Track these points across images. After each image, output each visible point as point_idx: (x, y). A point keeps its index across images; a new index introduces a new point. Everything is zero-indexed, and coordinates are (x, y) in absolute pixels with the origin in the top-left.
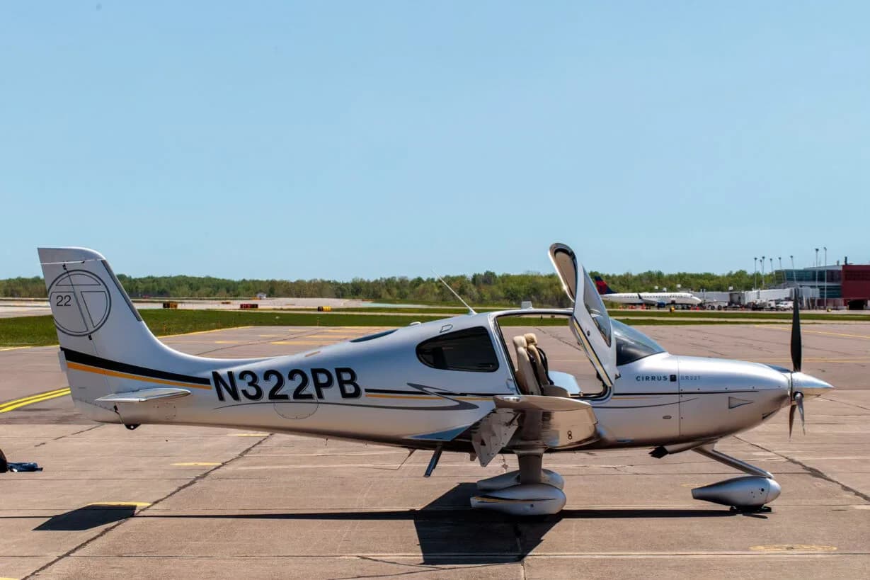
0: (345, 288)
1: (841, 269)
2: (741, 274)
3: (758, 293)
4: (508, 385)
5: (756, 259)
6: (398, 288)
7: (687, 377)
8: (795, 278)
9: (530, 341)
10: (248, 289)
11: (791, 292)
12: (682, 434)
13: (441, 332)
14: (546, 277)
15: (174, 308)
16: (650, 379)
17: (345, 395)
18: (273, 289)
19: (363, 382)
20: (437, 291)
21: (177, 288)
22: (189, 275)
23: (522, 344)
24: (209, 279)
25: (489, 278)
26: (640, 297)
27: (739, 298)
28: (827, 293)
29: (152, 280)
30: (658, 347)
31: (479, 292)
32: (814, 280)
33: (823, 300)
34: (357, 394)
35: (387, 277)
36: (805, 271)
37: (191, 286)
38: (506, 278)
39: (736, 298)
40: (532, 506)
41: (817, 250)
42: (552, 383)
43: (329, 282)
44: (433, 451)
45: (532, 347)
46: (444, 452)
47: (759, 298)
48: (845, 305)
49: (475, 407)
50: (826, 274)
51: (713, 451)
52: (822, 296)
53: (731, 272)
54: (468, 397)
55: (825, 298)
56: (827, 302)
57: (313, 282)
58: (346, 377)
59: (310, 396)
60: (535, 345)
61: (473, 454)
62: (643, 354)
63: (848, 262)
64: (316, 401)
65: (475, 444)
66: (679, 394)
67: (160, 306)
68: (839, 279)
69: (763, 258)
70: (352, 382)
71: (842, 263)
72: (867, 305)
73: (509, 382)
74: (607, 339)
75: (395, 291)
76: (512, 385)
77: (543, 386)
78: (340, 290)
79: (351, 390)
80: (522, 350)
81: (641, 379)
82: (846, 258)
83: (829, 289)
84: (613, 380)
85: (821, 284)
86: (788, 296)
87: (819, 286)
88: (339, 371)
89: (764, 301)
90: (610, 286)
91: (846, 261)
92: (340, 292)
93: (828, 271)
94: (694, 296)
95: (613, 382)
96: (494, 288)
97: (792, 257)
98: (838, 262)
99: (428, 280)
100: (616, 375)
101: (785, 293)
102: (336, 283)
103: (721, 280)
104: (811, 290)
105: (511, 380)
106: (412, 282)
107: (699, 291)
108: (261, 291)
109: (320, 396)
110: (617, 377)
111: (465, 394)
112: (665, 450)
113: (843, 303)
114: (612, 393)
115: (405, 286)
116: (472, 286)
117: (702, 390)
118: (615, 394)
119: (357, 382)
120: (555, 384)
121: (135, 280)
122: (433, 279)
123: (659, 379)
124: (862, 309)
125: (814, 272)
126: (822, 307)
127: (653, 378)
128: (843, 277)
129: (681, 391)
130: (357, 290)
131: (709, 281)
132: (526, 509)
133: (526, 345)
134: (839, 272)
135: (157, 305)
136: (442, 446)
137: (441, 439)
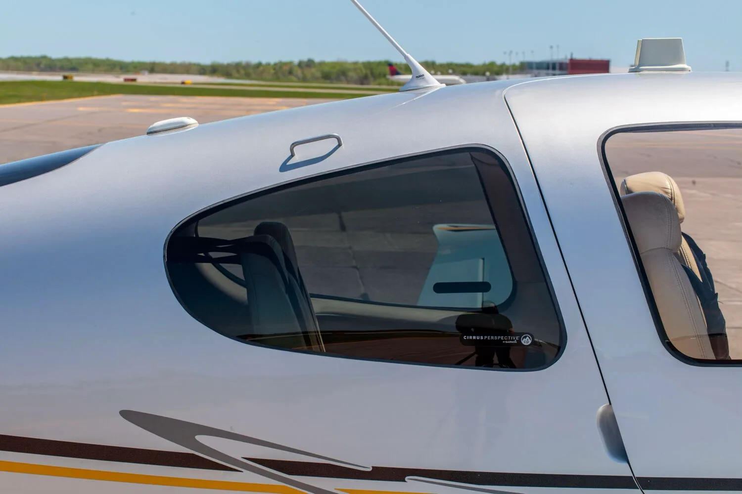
1: (568, 61)
2: (492, 64)
6: (244, 69)
8: (534, 67)
10: (135, 68)
15: (70, 80)
18: (153, 68)
25: (310, 64)
31: (303, 73)
32: (548, 68)
36: (542, 63)
37: (94, 64)
38: (322, 64)
41: (551, 47)
50: (558, 65)
63: (574, 57)
67: (61, 78)
68: (565, 70)
71: (569, 57)
78: (202, 70)
82: (572, 54)
90: (399, 70)
91: (572, 57)
93: (559, 63)
94: (461, 79)
96: (313, 70)
98: (566, 57)
99: (266, 64)
107: (466, 75)
116: (298, 69)
125: (548, 64)
128: (570, 67)
130: (214, 70)
134: (566, 64)
135: (58, 78)
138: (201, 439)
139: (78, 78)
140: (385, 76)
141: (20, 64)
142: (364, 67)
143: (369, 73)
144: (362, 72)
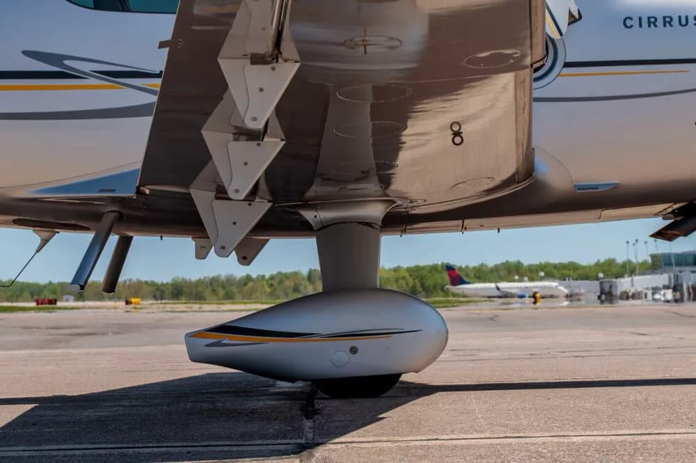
0: (163, 288)
2: (611, 263)
3: (632, 281)
5: (628, 242)
6: (224, 287)
8: (673, 263)
11: (670, 279)
14: (390, 270)
16: (660, 22)
20: (268, 289)
26: (498, 289)
27: (611, 287)
35: (211, 276)
39: (607, 287)
43: (146, 282)
47: (632, 286)
53: (599, 260)
57: (128, 283)
61: (203, 242)
65: (201, 197)
69: (637, 241)
75: (221, 292)
78: (158, 291)
81: (635, 23)
84: (563, 21)
86: (666, 283)
89: (639, 290)
90: (464, 277)
92: (158, 294)
94: (560, 285)
95: (564, 31)
99: (258, 278)
100: (571, 15)
101: (662, 279)
102: (153, 284)
103: (587, 270)
104: (691, 276)
106: (240, 280)
107: (564, 280)
110: (573, 20)
114: (560, 63)
115: (231, 285)
116: (307, 283)
118: (567, 65)
122: (263, 277)
127: (668, 21)
131: (574, 271)
132: (339, 359)
136: (119, 212)
137: (113, 191)
138: (66, 62)
142: (411, 275)
143: (418, 284)
144: (407, 284)
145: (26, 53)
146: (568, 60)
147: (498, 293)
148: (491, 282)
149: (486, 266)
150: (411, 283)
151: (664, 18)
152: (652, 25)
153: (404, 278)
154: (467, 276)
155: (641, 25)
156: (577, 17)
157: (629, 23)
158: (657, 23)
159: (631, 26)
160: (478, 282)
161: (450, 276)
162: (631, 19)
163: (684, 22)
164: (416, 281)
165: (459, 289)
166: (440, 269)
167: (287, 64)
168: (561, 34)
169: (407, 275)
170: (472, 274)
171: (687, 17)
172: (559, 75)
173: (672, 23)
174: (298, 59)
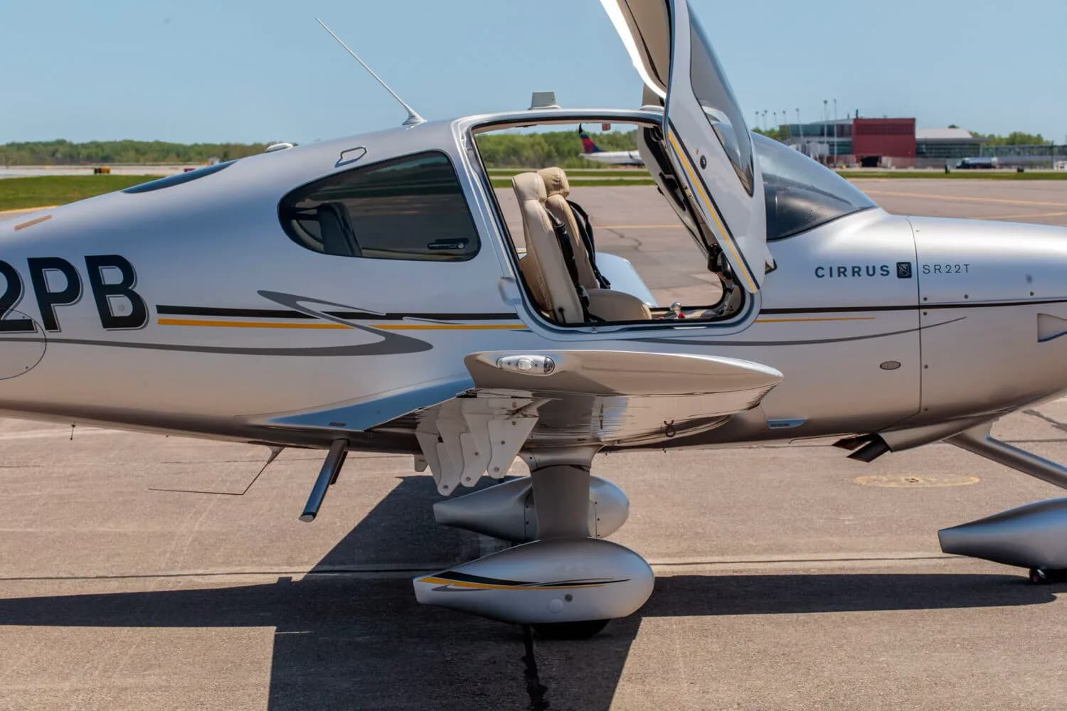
1: (851, 122)
4: (501, 289)
5: (757, 113)
7: (937, 268)
8: (802, 133)
9: (554, 186)
10: (200, 154)
12: (924, 404)
13: (338, 165)
15: (106, 174)
16: (849, 272)
17: (109, 321)
18: (227, 154)
19: (152, 290)
21: (123, 154)
22: (136, 139)
23: (535, 193)
24: (158, 143)
26: (631, 157)
28: (838, 150)
29: (97, 145)
30: (859, 197)
32: (822, 134)
33: (833, 157)
34: (137, 318)
36: (812, 126)
37: (137, 150)
40: (568, 598)
41: (826, 102)
42: (605, 283)
44: (328, 451)
45: (558, 198)
46: (351, 454)
48: (857, 162)
49: (423, 346)
50: (835, 128)
51: (991, 439)
52: (832, 152)
54: (406, 321)
55: (835, 156)
56: (838, 158)
58: (112, 276)
59: (27, 325)
60: (565, 195)
62: (827, 213)
63: (860, 116)
64: (40, 335)
66: (919, 307)
67: (91, 172)
68: (850, 134)
69: (766, 112)
70: (125, 288)
71: (853, 116)
72: (881, 162)
73: (505, 284)
74: (744, 177)
76: (513, 291)
77: (585, 293)
79: (122, 308)
80: (535, 206)
81: (827, 272)
82: (857, 111)
83: (840, 145)
84: (760, 275)
85: (831, 139)
87: (828, 142)
88: (94, 263)
91: (857, 115)
93: (837, 125)
95: (760, 282)
97: (798, 110)
98: (848, 116)
100: (767, 265)
104: (819, 146)
105: (509, 279)
108: (213, 155)
109: (51, 324)
110: (769, 270)
111: (399, 316)
112: (882, 441)
113: (855, 160)
114: (756, 309)
117: (975, 297)
118: (763, 312)
119: (138, 289)
120: (614, 287)
121: (76, 146)
123: (871, 271)
124: (875, 165)
125: (822, 127)
126: (832, 165)
127: (856, 271)
128: (853, 130)
129: (923, 302)
132: (555, 607)
133: (544, 194)
134: (850, 126)
135: (87, 171)
136: (348, 440)
137: (343, 425)
138: (300, 303)
139: (116, 171)
140: (577, 154)
141: (25, 154)
142: (546, 141)
143: (554, 150)
144: (543, 149)
145: (261, 293)
146: (765, 307)
147: (630, 161)
148: (623, 149)
149: (619, 133)
150: (546, 148)
151: (853, 268)
152: (842, 275)
153: (539, 144)
154: (601, 142)
155: (831, 275)
156: (773, 267)
157: (820, 273)
158: (846, 273)
159: (823, 276)
160: (614, 150)
161: (584, 144)
162: (823, 269)
163: (871, 272)
164: (552, 147)
165: (593, 157)
166: (574, 135)
167: (527, 419)
168: (758, 287)
169: (543, 141)
170: (606, 141)
171: (874, 267)
172: (755, 321)
173: (861, 273)
174: (537, 415)
